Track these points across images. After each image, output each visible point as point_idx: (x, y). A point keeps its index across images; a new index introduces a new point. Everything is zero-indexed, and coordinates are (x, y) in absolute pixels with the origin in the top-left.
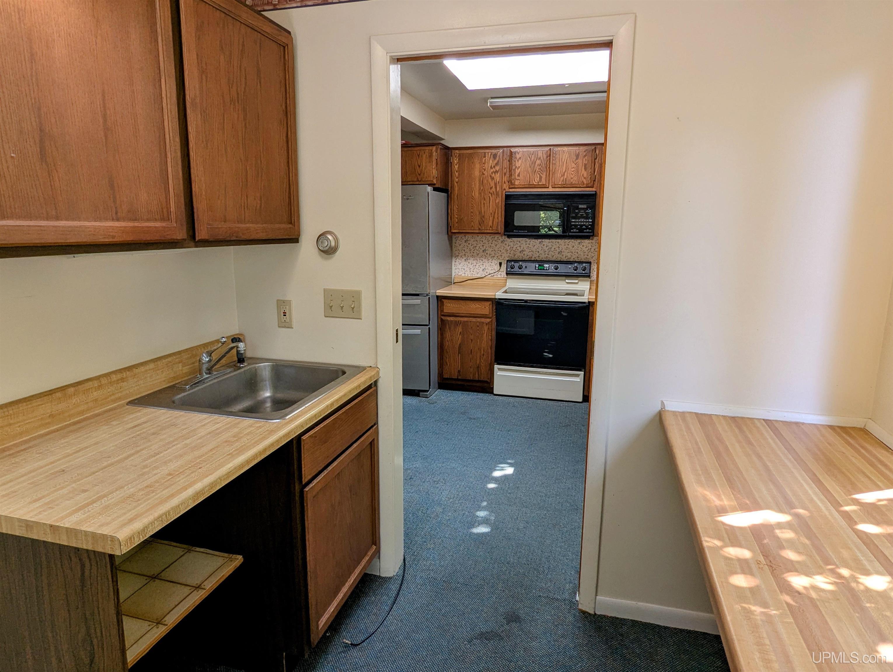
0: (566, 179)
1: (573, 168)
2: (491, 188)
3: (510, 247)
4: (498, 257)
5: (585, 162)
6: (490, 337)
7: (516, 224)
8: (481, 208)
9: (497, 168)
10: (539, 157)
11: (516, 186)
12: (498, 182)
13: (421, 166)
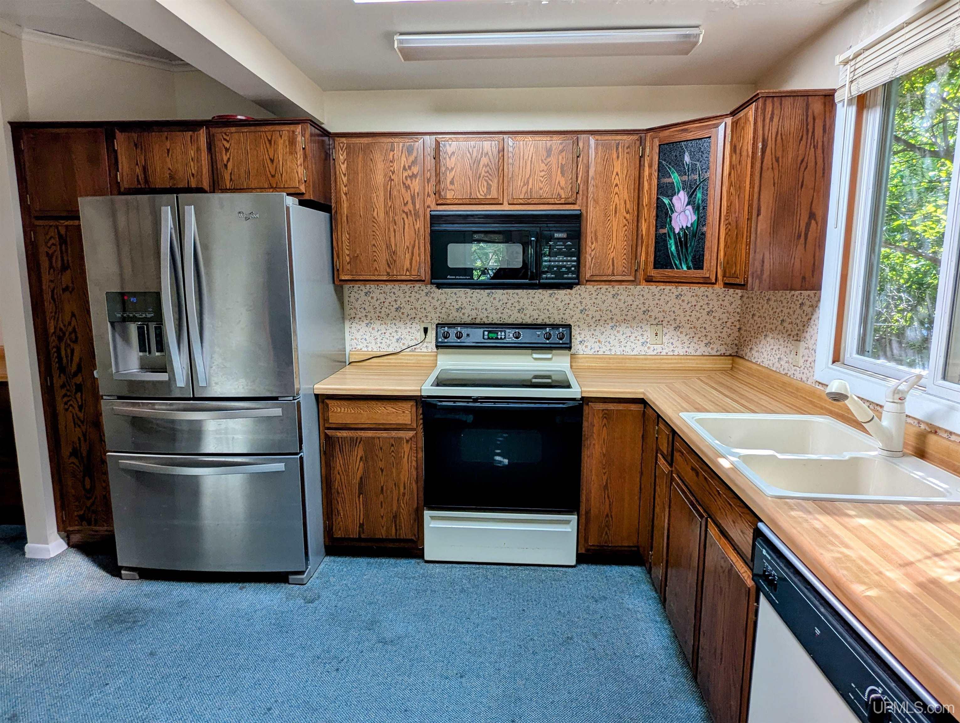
0: (531, 189)
1: (543, 170)
2: (406, 204)
3: (439, 302)
4: (420, 319)
5: (562, 160)
6: (414, 463)
7: (451, 264)
8: (390, 238)
9: (415, 170)
10: (485, 150)
11: (448, 202)
12: (418, 194)
13: (276, 161)
